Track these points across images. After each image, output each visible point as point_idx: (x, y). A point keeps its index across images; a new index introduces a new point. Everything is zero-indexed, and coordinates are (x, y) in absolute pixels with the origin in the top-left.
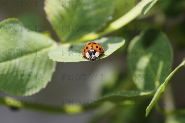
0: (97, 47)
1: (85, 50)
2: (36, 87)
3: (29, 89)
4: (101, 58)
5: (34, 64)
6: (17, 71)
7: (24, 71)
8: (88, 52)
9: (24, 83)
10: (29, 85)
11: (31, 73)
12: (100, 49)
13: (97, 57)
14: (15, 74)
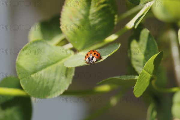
0: (95, 54)
1: (86, 57)
2: (60, 90)
3: (54, 92)
4: (98, 62)
5: (56, 72)
6: (43, 80)
7: (49, 79)
8: (88, 58)
9: (50, 88)
10: (54, 89)
11: (55, 79)
12: (97, 55)
13: (94, 61)
14: (41, 83)
